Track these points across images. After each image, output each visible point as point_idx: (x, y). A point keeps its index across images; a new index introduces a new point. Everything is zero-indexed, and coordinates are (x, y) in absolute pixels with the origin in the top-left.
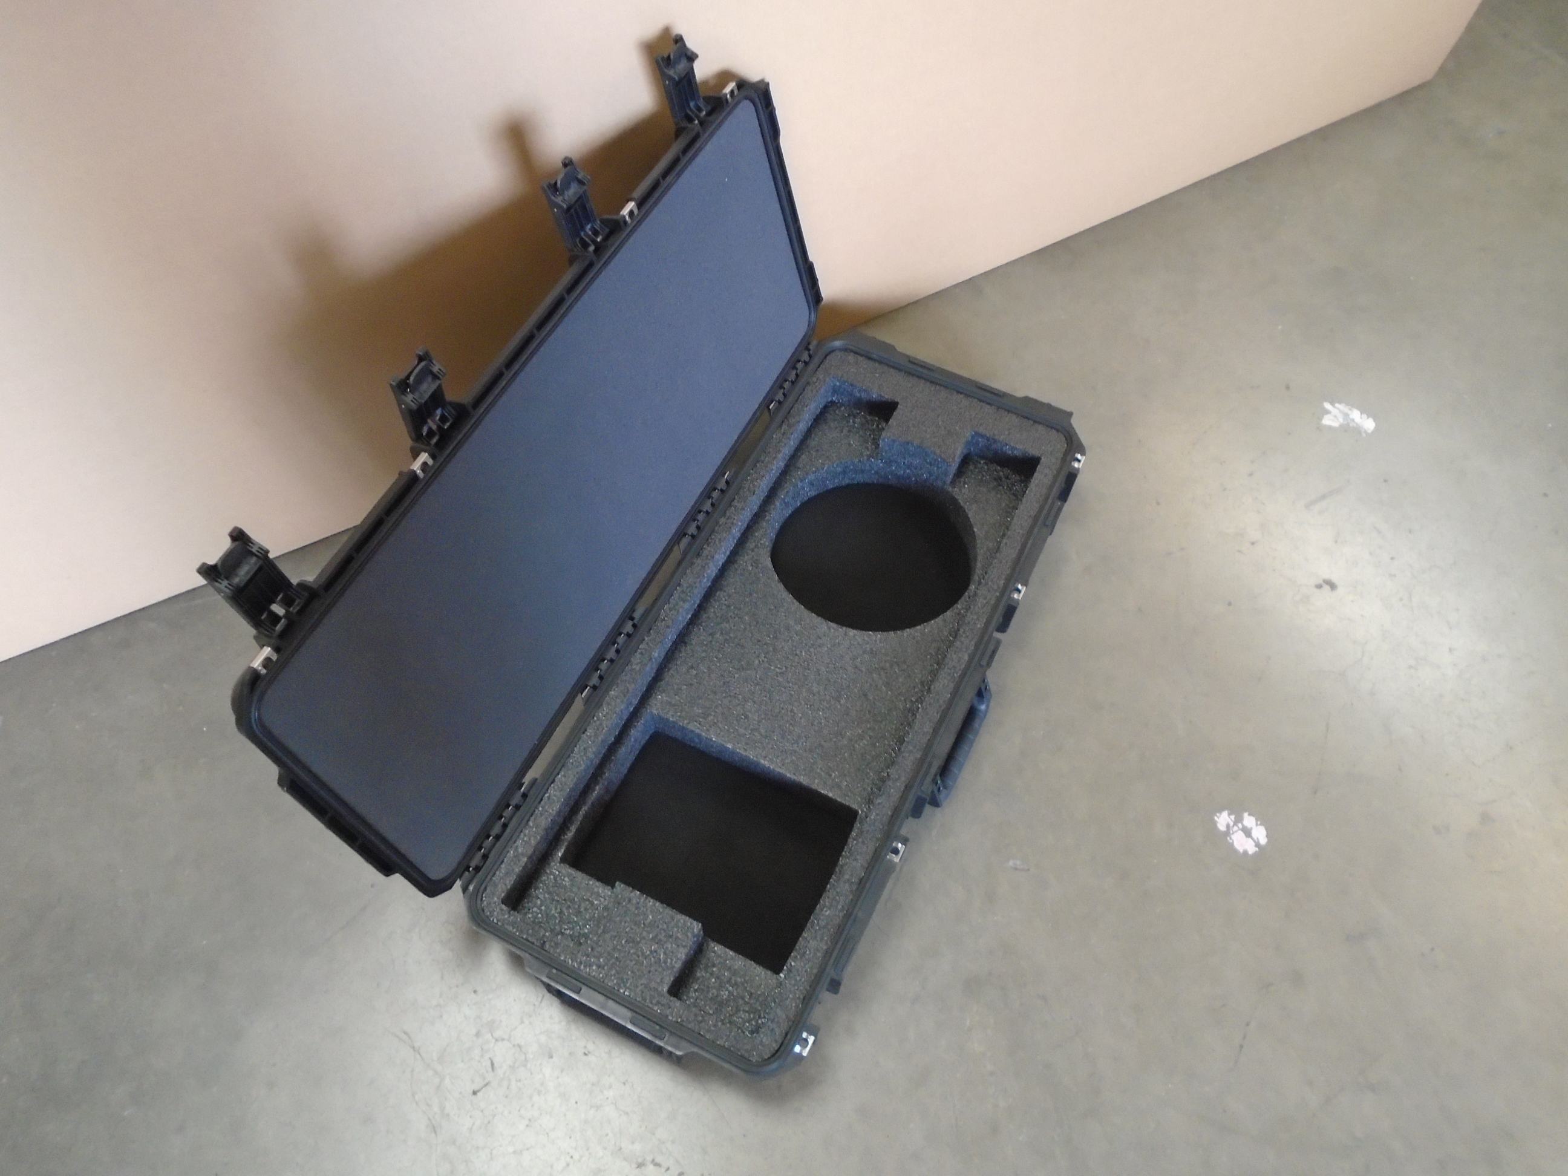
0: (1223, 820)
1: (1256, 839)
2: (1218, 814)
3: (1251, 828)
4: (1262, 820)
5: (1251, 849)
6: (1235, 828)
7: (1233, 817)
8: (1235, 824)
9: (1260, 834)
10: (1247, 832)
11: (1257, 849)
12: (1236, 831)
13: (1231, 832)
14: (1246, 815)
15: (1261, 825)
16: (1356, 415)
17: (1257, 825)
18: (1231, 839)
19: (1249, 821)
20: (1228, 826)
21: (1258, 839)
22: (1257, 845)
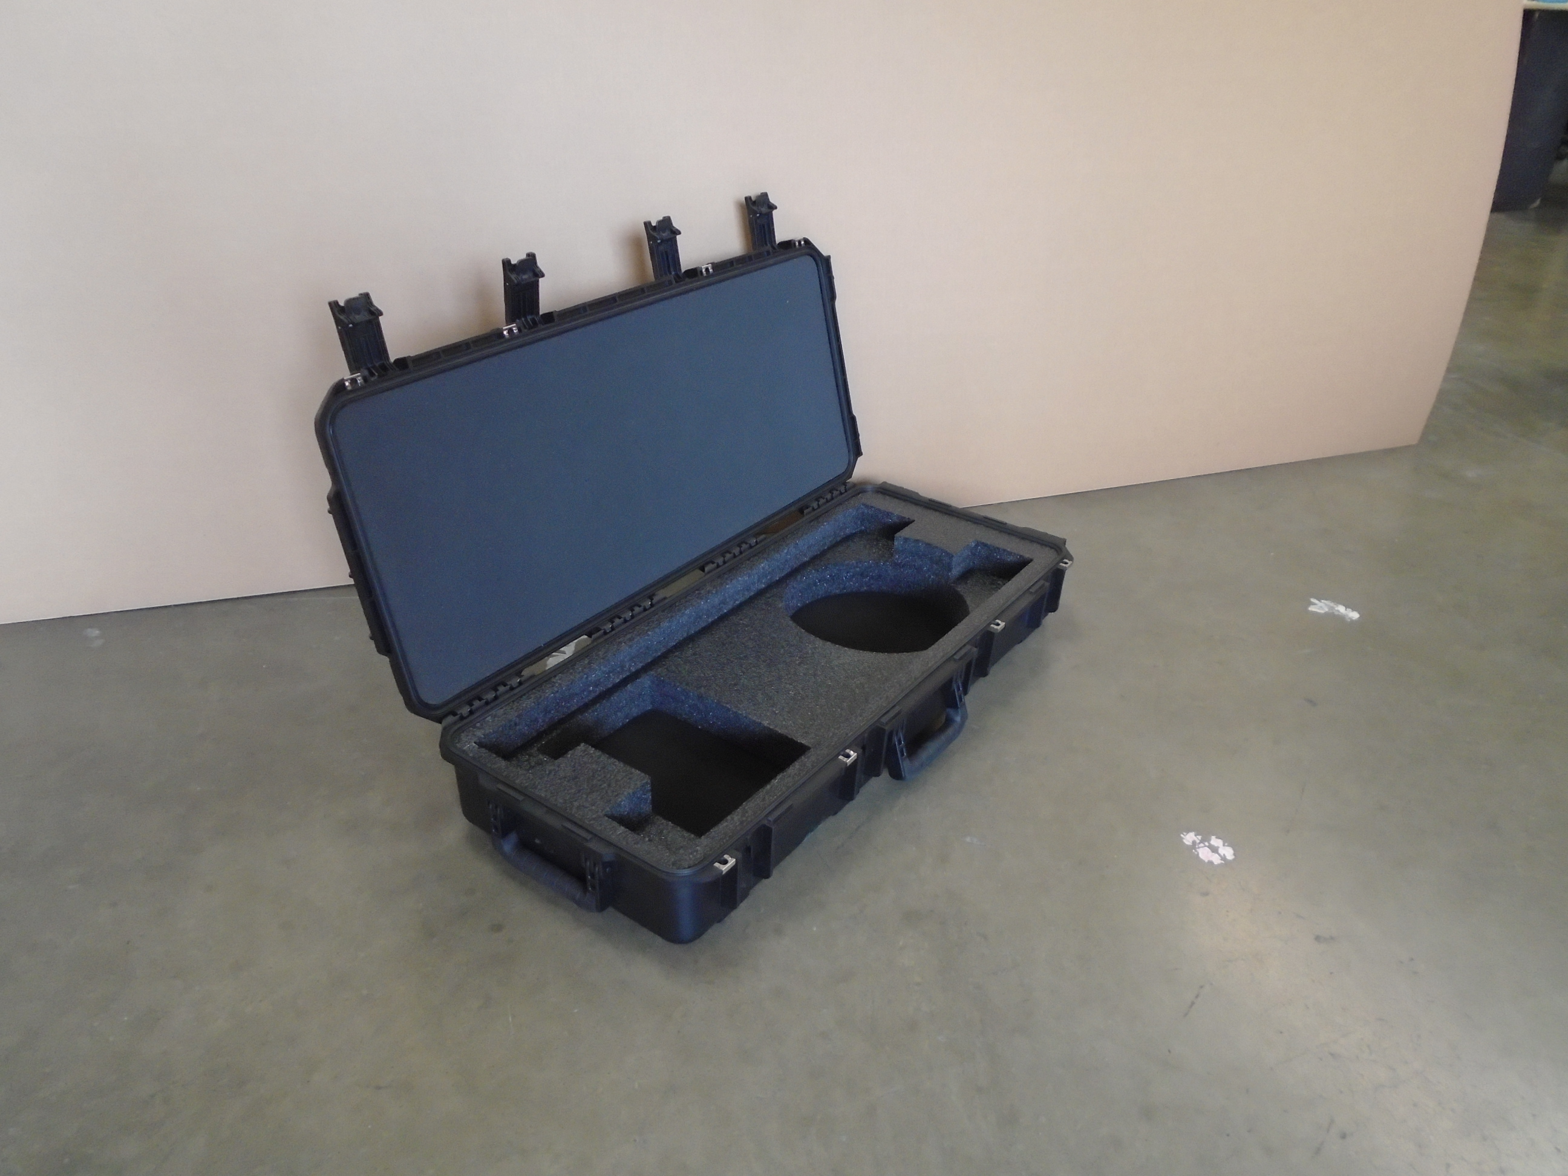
0: (1189, 838)
1: (1222, 855)
2: (1185, 833)
3: (1218, 847)
4: (1228, 842)
5: (1216, 860)
6: (1202, 845)
7: (1200, 837)
8: (1202, 841)
9: (1228, 853)
10: (1214, 850)
11: (1223, 862)
12: (1203, 847)
13: (1197, 846)
14: (1213, 838)
15: (1228, 846)
16: (1341, 609)
17: (1224, 845)
18: (1196, 851)
19: (1215, 842)
20: (1194, 842)
21: (1224, 855)
22: (1223, 858)
